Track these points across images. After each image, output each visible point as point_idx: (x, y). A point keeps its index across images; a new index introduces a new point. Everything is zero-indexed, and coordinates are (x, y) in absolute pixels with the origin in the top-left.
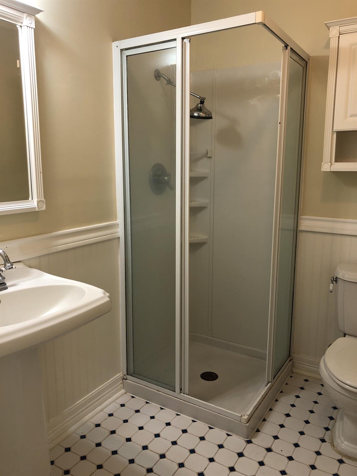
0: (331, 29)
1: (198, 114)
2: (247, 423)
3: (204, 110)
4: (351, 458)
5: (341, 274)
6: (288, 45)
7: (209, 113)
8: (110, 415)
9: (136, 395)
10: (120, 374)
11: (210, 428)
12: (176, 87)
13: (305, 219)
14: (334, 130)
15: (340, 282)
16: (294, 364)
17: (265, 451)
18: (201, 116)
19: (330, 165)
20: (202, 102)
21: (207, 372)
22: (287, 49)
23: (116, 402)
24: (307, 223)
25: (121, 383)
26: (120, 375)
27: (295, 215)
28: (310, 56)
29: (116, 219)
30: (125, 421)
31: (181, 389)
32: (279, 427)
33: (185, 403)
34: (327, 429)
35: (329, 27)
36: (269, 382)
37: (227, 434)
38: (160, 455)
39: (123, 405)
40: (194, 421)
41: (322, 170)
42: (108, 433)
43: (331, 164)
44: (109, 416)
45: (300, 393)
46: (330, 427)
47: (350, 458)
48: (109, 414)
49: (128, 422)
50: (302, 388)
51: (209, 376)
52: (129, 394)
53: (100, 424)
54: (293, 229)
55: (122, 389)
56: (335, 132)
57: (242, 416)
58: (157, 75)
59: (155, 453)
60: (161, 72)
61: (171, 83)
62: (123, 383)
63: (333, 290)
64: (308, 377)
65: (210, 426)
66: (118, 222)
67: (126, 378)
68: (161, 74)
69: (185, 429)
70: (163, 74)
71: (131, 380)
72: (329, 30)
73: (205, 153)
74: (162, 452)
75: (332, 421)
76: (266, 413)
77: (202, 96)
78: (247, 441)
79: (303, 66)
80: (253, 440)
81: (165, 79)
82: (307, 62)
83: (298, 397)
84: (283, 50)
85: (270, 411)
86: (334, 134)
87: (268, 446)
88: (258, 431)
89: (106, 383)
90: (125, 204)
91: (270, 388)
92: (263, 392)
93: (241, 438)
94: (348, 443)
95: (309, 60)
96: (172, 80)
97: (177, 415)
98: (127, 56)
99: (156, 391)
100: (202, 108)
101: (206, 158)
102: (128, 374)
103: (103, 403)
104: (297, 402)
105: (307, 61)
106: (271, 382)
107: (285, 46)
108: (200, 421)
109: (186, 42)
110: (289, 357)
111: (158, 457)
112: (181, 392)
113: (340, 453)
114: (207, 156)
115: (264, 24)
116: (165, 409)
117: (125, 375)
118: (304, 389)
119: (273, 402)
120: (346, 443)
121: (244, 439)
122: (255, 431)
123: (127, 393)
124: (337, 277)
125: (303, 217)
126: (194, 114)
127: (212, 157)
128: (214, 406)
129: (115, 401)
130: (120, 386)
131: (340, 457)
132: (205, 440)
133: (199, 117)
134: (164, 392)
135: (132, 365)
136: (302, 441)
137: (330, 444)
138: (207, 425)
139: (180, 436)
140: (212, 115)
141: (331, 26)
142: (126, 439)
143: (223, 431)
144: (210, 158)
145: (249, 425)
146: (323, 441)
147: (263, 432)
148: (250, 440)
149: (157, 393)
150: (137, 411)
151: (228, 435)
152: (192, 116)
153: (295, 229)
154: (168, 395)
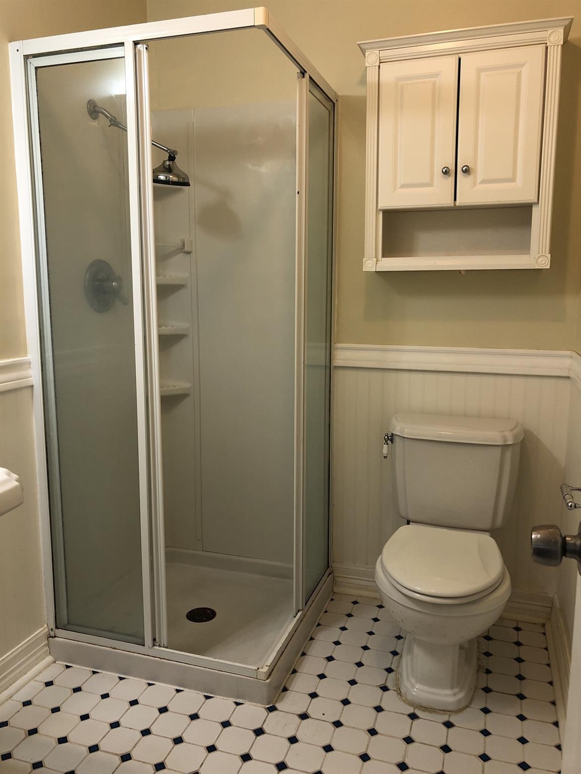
0: (367, 54)
1: (166, 177)
2: (267, 679)
3: (175, 171)
4: (427, 709)
5: (399, 428)
6: (306, 72)
7: (184, 177)
8: (27, 703)
9: (73, 663)
10: (43, 628)
11: (207, 697)
12: (126, 131)
13: (342, 349)
14: (379, 208)
15: (397, 440)
16: (336, 580)
17: (298, 720)
18: (171, 180)
19: (375, 261)
20: (172, 158)
21: (197, 609)
22: (304, 77)
23: (36, 681)
24: (344, 355)
25: (44, 646)
26: (42, 630)
27: (326, 342)
28: (338, 96)
29: (26, 354)
30: (56, 710)
31: (154, 640)
32: (317, 679)
33: (162, 662)
34: (389, 670)
35: (365, 50)
36: (299, 611)
37: (235, 703)
38: (121, 757)
39: (49, 684)
40: (178, 691)
41: (364, 270)
42: (23, 734)
43: (377, 261)
44: (24, 706)
45: (346, 622)
46: (393, 667)
47: (425, 709)
48: (23, 703)
49: (59, 710)
50: (350, 615)
51: (201, 615)
52: (61, 663)
53: (7, 722)
54: (323, 364)
55: (48, 656)
56: (380, 210)
57: (258, 669)
58: (93, 110)
59: (113, 754)
60: (99, 105)
61: (118, 124)
62: (48, 645)
63: (388, 454)
64: (358, 596)
65: (206, 694)
66: (30, 359)
67: (53, 636)
68: (100, 107)
69: (165, 706)
70: (103, 109)
71: (64, 638)
72: (365, 57)
73: (180, 245)
74: (124, 751)
75: (397, 657)
76: (297, 659)
77: (172, 148)
78: (268, 708)
79: (329, 109)
80: (277, 705)
81: (107, 117)
82: (334, 104)
83: (343, 629)
84: (298, 78)
85: (303, 657)
86: (379, 213)
87: (301, 711)
88: (285, 689)
89: (16, 648)
90: (41, 326)
91: (301, 620)
92: (290, 627)
93: (259, 705)
94: (421, 686)
95: (337, 100)
96: (119, 120)
97: (150, 685)
98: (36, 68)
99: (110, 649)
100: (171, 166)
101: (182, 254)
102: (58, 627)
103: (11, 685)
104: (343, 637)
105: (335, 102)
106: (302, 609)
107: (301, 72)
108: (189, 688)
109: (141, 49)
110: (327, 569)
111: (117, 760)
112: (154, 645)
113: (411, 704)
114: (183, 251)
115: (268, 29)
116: (128, 679)
117: (52, 630)
118: (352, 616)
119: (307, 642)
120: (418, 686)
121: (264, 706)
122: (281, 690)
123: (57, 662)
124: (392, 434)
125: (340, 345)
126: (159, 177)
127: (192, 252)
128: (212, 659)
129: (35, 679)
130: (43, 651)
131: (411, 710)
132: (198, 718)
133: (166, 182)
134: (124, 649)
135: (65, 612)
136: (353, 694)
137: (395, 692)
138: (201, 693)
139: (156, 720)
140: (188, 179)
141: (367, 49)
142: (57, 740)
143: (229, 699)
144: (189, 253)
145: (270, 683)
146: (385, 689)
147: (293, 690)
148: (274, 706)
149: (113, 652)
150: (77, 690)
151: (237, 704)
152: (156, 180)
153: (328, 364)
154: (132, 653)
